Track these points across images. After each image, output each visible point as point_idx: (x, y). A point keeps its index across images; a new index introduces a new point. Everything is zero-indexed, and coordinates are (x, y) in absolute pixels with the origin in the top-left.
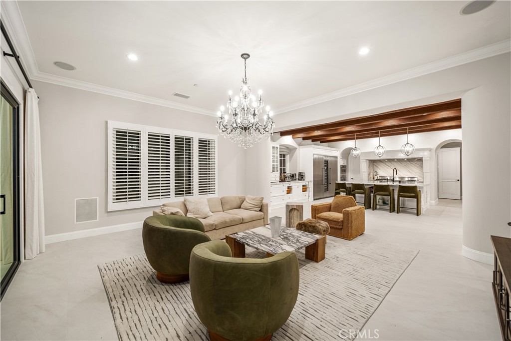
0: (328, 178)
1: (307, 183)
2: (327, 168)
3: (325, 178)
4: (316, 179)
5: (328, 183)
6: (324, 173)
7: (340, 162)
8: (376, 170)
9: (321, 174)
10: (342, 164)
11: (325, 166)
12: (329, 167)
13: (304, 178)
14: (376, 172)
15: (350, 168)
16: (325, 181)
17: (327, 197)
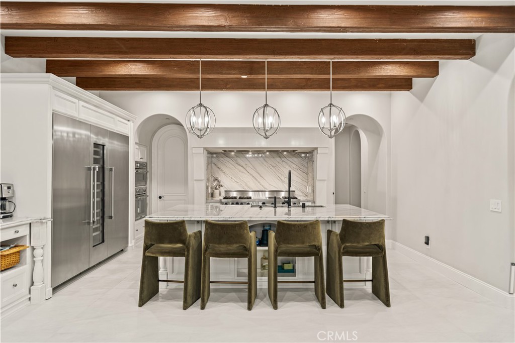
0: (103, 200)
1: (23, 231)
2: (103, 168)
3: (95, 200)
4: (64, 205)
5: (103, 218)
6: (94, 183)
7: (135, 155)
8: (217, 176)
9: (83, 186)
10: (138, 159)
11: (96, 161)
12: (107, 167)
13: (9, 207)
14: (217, 180)
15: (156, 169)
16: (94, 211)
17: (100, 263)
